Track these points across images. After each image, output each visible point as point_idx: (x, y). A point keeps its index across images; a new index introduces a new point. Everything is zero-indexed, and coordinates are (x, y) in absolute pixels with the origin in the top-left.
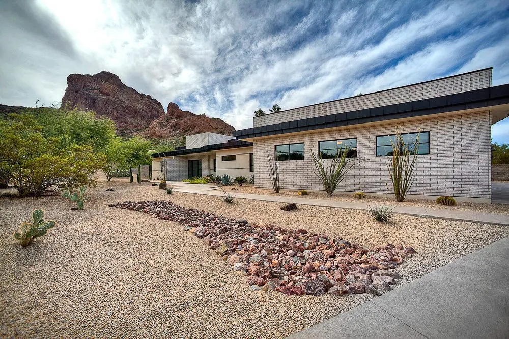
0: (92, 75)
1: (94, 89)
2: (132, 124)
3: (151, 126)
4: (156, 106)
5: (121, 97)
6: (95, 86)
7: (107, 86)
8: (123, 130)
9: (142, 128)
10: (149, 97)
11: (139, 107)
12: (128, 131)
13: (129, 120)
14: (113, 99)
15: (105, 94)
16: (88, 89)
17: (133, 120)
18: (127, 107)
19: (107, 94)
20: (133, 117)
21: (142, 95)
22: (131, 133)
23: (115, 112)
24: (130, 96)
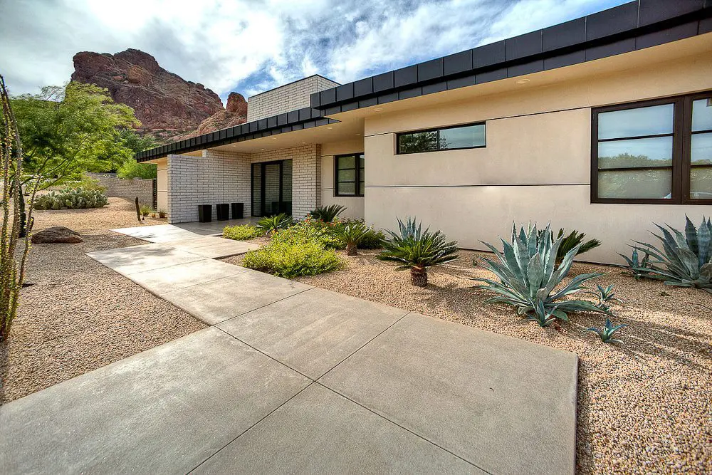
0: (113, 55)
1: (116, 74)
2: (174, 124)
3: (201, 126)
4: (210, 100)
5: (157, 87)
6: (117, 69)
7: (134, 71)
8: (159, 132)
9: (187, 130)
10: (200, 86)
11: (184, 100)
12: (167, 134)
13: (169, 120)
14: (144, 88)
15: (131, 81)
16: (106, 74)
17: (175, 119)
18: (166, 101)
19: (136, 82)
20: (176, 114)
21: (190, 84)
22: (171, 136)
23: (147, 106)
24: (172, 85)
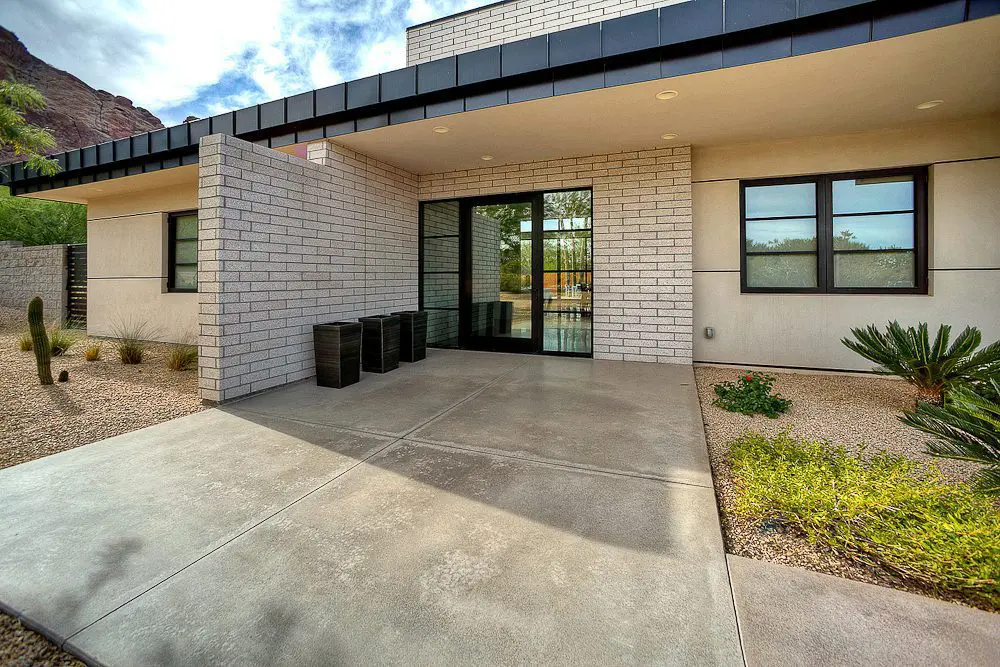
4: (145, 126)
11: (92, 122)
21: (103, 95)
24: (62, 92)
